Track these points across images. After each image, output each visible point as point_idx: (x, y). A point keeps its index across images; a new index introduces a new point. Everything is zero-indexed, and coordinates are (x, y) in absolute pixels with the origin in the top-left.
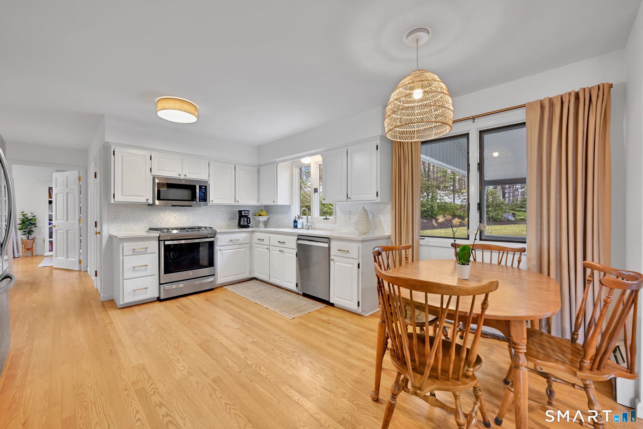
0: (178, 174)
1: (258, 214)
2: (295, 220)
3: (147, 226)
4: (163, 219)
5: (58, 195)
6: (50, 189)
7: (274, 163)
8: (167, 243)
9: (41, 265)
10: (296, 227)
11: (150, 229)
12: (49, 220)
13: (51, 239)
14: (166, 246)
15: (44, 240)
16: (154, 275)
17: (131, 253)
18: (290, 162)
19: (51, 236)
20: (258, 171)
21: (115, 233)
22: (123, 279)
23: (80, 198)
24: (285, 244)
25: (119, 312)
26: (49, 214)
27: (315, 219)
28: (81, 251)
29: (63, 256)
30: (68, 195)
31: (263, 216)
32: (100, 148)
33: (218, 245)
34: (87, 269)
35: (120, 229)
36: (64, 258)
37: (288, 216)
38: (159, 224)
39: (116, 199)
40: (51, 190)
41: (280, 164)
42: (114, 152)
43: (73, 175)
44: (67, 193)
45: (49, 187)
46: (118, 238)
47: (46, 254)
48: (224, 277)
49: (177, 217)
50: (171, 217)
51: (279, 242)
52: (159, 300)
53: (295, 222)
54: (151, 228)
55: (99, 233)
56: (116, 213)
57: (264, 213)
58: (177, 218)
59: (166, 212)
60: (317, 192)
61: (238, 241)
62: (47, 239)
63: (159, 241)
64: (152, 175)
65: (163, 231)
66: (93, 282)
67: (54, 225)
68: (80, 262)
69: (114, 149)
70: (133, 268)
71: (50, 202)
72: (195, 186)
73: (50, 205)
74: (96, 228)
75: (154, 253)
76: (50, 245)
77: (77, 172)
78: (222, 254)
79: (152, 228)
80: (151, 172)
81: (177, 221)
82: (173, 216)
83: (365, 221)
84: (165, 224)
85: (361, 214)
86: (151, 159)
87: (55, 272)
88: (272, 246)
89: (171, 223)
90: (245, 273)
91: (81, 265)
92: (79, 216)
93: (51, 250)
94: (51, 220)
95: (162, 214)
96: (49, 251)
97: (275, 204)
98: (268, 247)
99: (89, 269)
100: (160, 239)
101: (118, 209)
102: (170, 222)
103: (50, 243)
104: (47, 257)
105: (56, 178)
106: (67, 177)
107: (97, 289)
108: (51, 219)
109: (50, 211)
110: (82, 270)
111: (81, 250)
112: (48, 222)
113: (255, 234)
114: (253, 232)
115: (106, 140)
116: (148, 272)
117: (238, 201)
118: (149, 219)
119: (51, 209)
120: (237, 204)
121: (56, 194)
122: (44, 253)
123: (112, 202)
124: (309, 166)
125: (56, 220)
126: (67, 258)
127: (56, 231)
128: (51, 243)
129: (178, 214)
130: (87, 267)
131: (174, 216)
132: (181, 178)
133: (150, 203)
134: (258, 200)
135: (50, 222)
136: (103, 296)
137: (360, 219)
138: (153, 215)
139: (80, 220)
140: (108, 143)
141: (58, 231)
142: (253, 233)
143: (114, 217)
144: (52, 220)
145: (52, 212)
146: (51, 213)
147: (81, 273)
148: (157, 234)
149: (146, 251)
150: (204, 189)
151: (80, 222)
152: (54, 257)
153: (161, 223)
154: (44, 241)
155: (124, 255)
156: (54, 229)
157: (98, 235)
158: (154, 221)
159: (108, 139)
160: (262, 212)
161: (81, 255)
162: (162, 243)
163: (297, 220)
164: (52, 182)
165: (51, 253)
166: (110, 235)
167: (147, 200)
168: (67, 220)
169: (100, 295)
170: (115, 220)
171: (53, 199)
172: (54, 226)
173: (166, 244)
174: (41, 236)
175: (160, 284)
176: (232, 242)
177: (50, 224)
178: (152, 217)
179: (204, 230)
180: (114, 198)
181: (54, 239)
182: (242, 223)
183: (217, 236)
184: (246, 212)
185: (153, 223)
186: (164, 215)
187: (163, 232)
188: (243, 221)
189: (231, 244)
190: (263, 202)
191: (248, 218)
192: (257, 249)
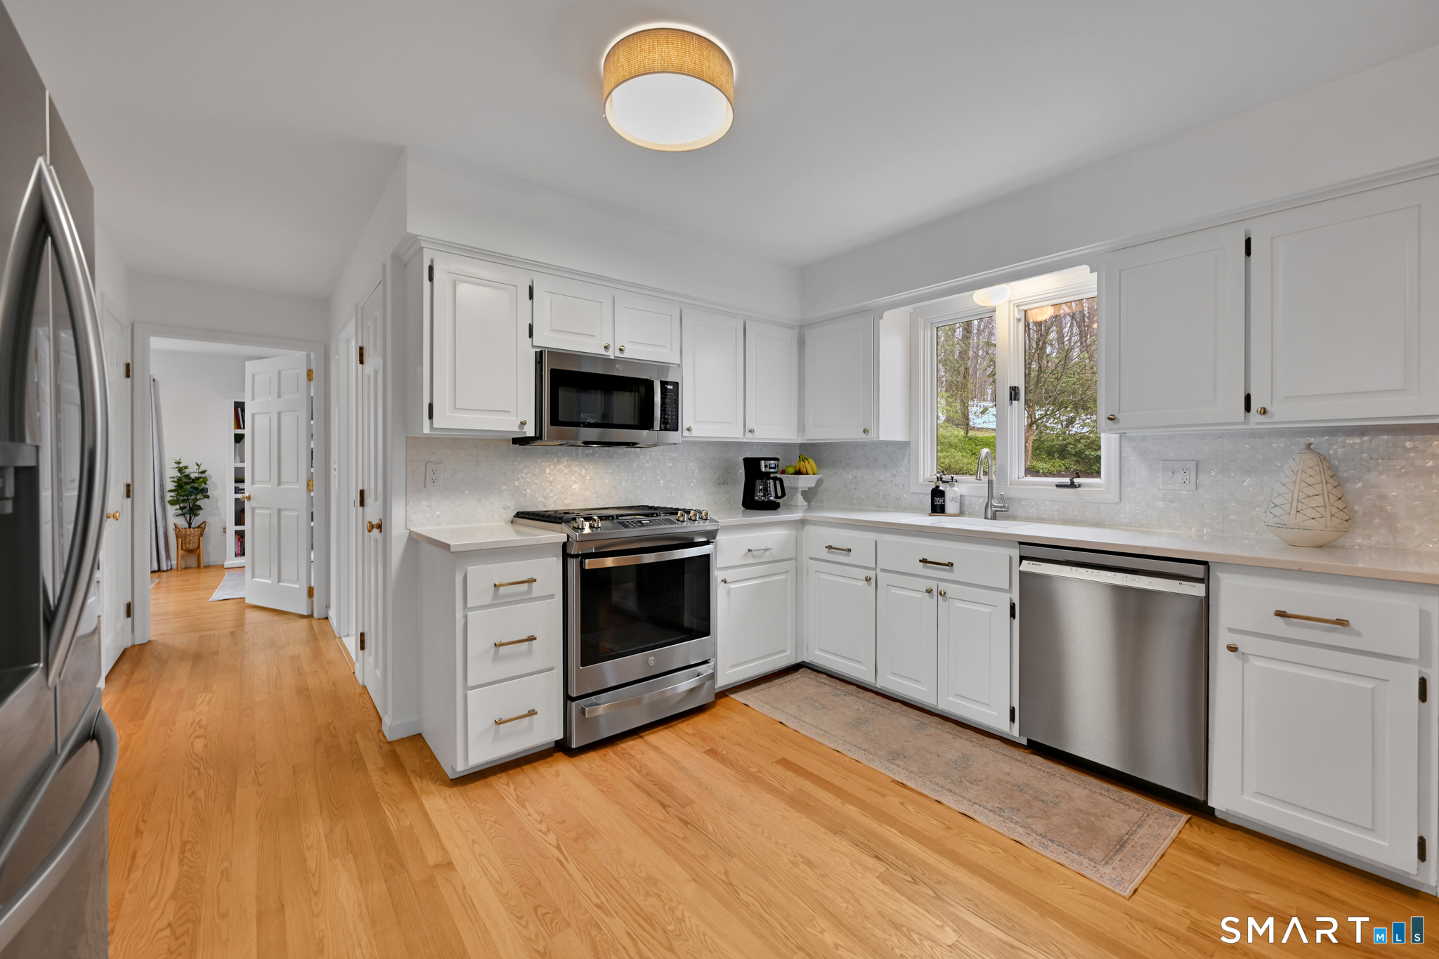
0: (605, 344)
1: (791, 470)
2: (937, 487)
3: (509, 504)
4: (551, 482)
5: (257, 419)
6: (239, 407)
7: (865, 311)
8: (589, 564)
9: (218, 595)
10: (938, 509)
11: (521, 515)
12: (237, 481)
13: (240, 528)
14: (586, 575)
15: (225, 528)
16: (552, 669)
17: (488, 600)
18: (909, 308)
19: (240, 520)
20: (801, 342)
21: (424, 528)
22: (466, 688)
23: (310, 427)
24: (952, 571)
25: (454, 794)
26: (235, 468)
27: (1010, 484)
28: (312, 556)
29: (270, 576)
30: (283, 418)
31: (807, 474)
32: (384, 266)
33: (718, 566)
34: (327, 613)
35: (439, 516)
36: (270, 582)
37: (894, 476)
38: (541, 499)
39: (438, 423)
40: (239, 409)
41: (887, 314)
42: (431, 269)
43: (293, 361)
44: (279, 413)
45: (235, 402)
46: (452, 550)
47: (227, 564)
48: (732, 666)
49: (588, 478)
50: (573, 478)
51: (924, 561)
52: (562, 748)
53: (937, 493)
54: (523, 513)
55: (379, 527)
56: (428, 464)
57: (810, 465)
58: (587, 482)
59: (559, 462)
60: (1018, 400)
61: (768, 553)
62: (232, 528)
63: (566, 556)
64: (534, 347)
65: (576, 525)
66: (353, 664)
67: (247, 494)
68: (311, 592)
69: (432, 261)
70: (493, 649)
71: (239, 439)
72: (649, 384)
73: (238, 445)
74: (361, 508)
75: (552, 596)
76: (237, 540)
77: (302, 354)
78: (729, 592)
79: (528, 513)
80: (531, 335)
81: (587, 489)
82: (576, 475)
83: (1333, 499)
84: (555, 498)
85: (1310, 472)
86: (531, 297)
87: (251, 616)
88: (882, 570)
89: (573, 494)
90: (784, 651)
91: (312, 602)
92: (308, 471)
93: (241, 552)
94: (239, 480)
95: (548, 470)
96: (236, 556)
97: (871, 437)
98: (871, 574)
99: (332, 614)
100: (568, 552)
101: (434, 453)
102: (570, 493)
103: (237, 536)
104: (232, 571)
105: (253, 376)
106: (279, 372)
107: (364, 687)
108: (240, 477)
109: (238, 459)
110: (316, 615)
111: (312, 553)
112: (232, 485)
113: (810, 529)
114: (803, 522)
115: (411, 229)
116: (537, 662)
117: (751, 431)
118: (516, 484)
119: (240, 455)
120: (749, 438)
121: (253, 415)
122: (224, 561)
123: (426, 430)
124: (988, 317)
125: (253, 483)
126: (279, 581)
127: (253, 509)
128: (240, 536)
129: (591, 467)
130: (328, 607)
131: (580, 475)
132: (609, 356)
133: (528, 435)
134: (801, 427)
135: (238, 485)
136: (394, 726)
137: (1311, 491)
138: (526, 471)
139: (310, 483)
140: (414, 239)
141: (257, 511)
142: (803, 528)
143: (424, 477)
144: (243, 481)
145: (242, 461)
146: (240, 465)
147: (315, 623)
148: (557, 535)
149: (530, 591)
150: (671, 392)
151: (310, 488)
152: (248, 571)
153: (545, 497)
154: (225, 532)
155: (469, 605)
156: (247, 506)
157: (375, 531)
158: (528, 490)
159: (416, 226)
160: (806, 462)
161: (313, 564)
162: (573, 564)
163: (941, 488)
164: (244, 390)
165: (240, 561)
166: (411, 532)
167: (523, 424)
168: (279, 484)
169: (380, 720)
170: (425, 486)
171: (247, 432)
172: (249, 498)
173: (587, 567)
174: (217, 518)
175: (568, 698)
176: (754, 556)
177: (237, 490)
178: (522, 477)
179: (683, 521)
180: (431, 416)
181: (247, 527)
182: (759, 496)
183: (720, 538)
184: (772, 462)
185: (525, 495)
186: (556, 471)
187: (578, 528)
188: (766, 490)
189: (751, 561)
190: (817, 433)
191: (778, 482)
192: (822, 576)
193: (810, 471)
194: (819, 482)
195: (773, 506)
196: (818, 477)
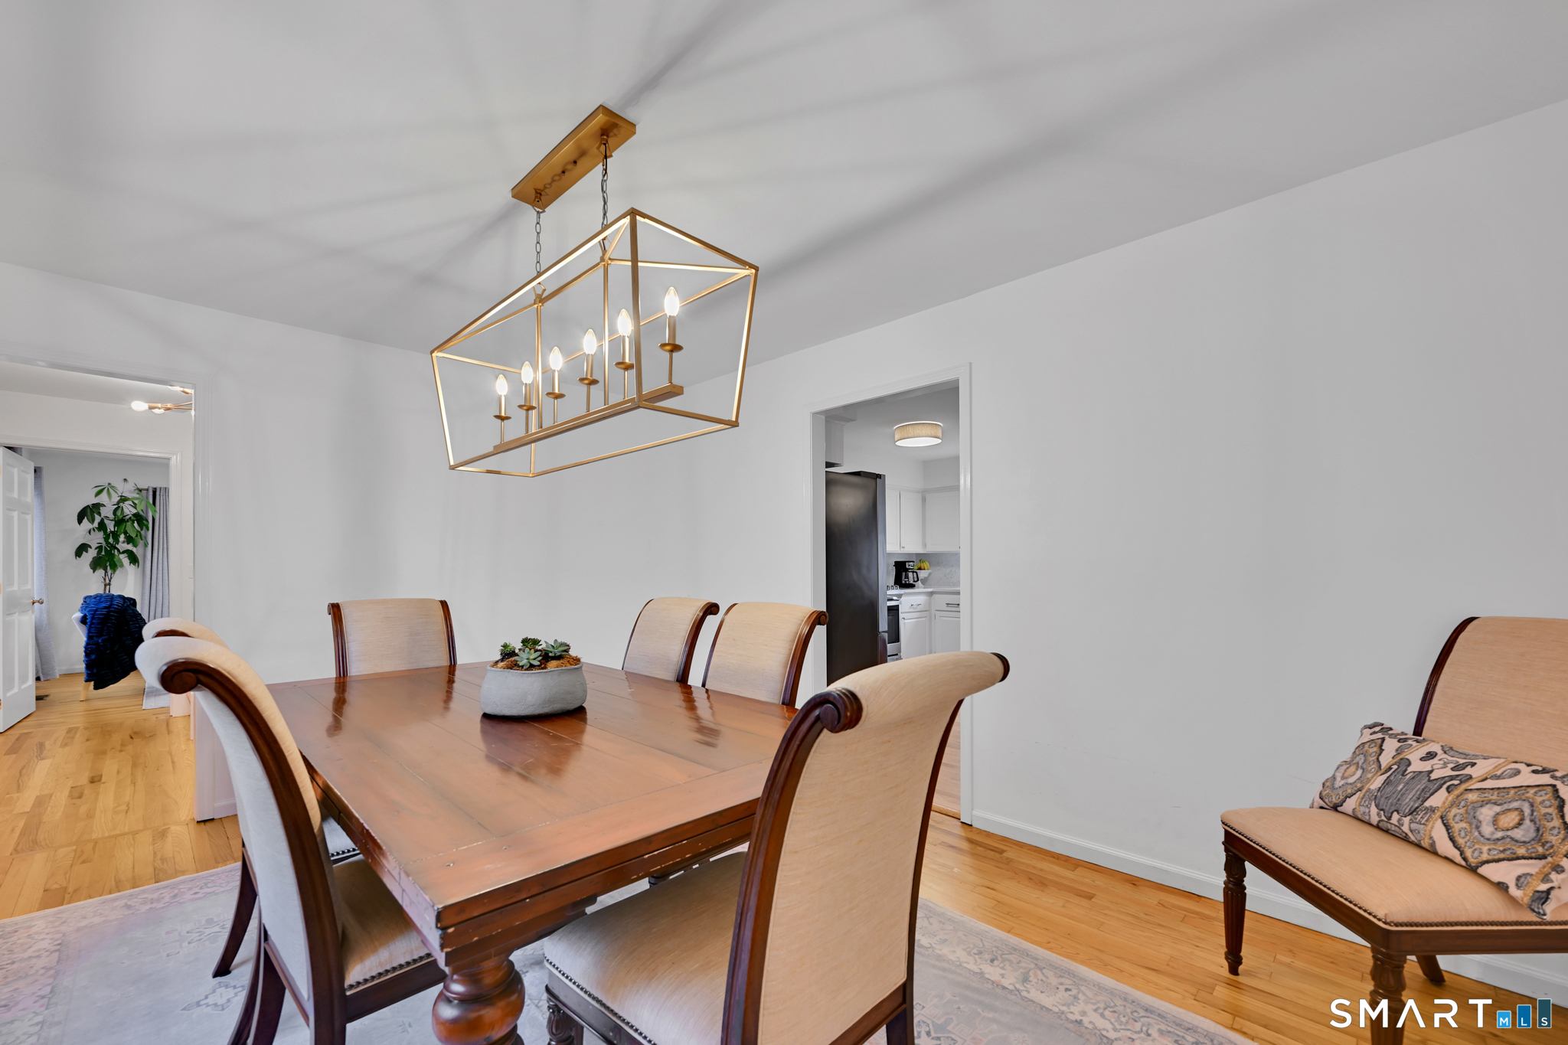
1: (919, 567)
20: (924, 500)
31: (922, 569)
33: (902, 611)
57: (926, 565)
61: (919, 607)
78: (906, 625)
113: (935, 596)
117: (903, 547)
120: (900, 551)
134: (925, 545)
142: (932, 595)
160: (924, 563)
176: (914, 608)
182: (906, 581)
184: (911, 563)
188: (907, 577)
189: (913, 610)
190: (931, 549)
191: (915, 574)
192: (943, 618)
193: (926, 568)
194: (930, 574)
195: (912, 586)
196: (929, 571)
